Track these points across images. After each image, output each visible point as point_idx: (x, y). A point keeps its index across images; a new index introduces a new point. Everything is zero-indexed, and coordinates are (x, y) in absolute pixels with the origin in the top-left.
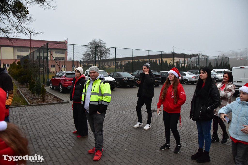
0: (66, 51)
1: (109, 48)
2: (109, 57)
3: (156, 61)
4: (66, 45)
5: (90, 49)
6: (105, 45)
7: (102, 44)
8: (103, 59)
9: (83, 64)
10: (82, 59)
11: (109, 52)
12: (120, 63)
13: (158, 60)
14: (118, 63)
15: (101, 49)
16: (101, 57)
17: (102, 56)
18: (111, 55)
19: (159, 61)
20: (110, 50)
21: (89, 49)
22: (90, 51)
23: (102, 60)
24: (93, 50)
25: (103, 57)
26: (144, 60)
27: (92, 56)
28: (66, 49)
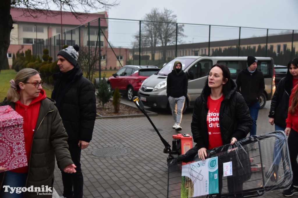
0: (106, 30)
1: (182, 24)
2: (181, 41)
3: (272, 47)
4: (106, 21)
5: (147, 27)
6: (175, 19)
7: (169, 18)
8: (171, 45)
9: (133, 53)
10: (131, 44)
11: (182, 32)
12: (202, 51)
13: (275, 45)
14: (197, 51)
15: (167, 26)
16: (167, 41)
17: (170, 39)
18: (186, 36)
19: (279, 47)
20: (183, 28)
21: (145, 27)
22: (148, 31)
23: (169, 46)
24: (153, 28)
25: (171, 42)
26: (249, 46)
27: (150, 39)
28: (107, 27)
